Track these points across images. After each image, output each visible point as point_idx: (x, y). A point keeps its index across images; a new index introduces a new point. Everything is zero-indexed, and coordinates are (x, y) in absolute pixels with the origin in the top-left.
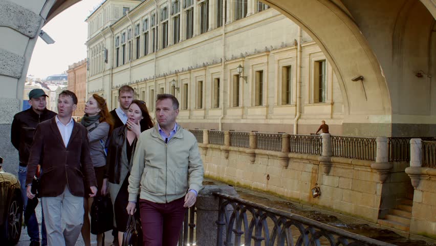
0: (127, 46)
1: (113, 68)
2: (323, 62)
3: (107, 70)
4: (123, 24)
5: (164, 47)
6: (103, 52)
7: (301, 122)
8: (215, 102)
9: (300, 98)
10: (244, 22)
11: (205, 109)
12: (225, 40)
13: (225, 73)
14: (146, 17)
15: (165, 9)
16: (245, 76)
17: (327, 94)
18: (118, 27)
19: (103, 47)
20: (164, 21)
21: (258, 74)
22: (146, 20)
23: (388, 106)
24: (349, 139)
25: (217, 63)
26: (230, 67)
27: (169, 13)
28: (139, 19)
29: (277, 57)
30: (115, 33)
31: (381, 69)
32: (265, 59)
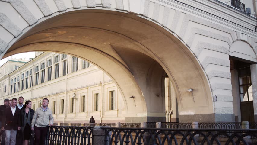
0: (17, 84)
1: (8, 95)
2: (113, 92)
3: (5, 96)
4: (15, 73)
5: (36, 85)
6: (4, 87)
7: (103, 119)
8: (61, 111)
9: (103, 108)
10: (76, 73)
11: (56, 114)
12: (67, 82)
13: (67, 97)
14: (27, 71)
15: (38, 67)
16: (76, 98)
17: (115, 106)
18: (12, 75)
19: (4, 85)
20: (36, 73)
21: (83, 97)
22: (27, 72)
23: (145, 109)
24: (129, 124)
25: (62, 92)
26: (69, 94)
27: (39, 69)
28: (24, 71)
29: (92, 89)
30: (11, 78)
31: (142, 93)
32: (86, 91)
